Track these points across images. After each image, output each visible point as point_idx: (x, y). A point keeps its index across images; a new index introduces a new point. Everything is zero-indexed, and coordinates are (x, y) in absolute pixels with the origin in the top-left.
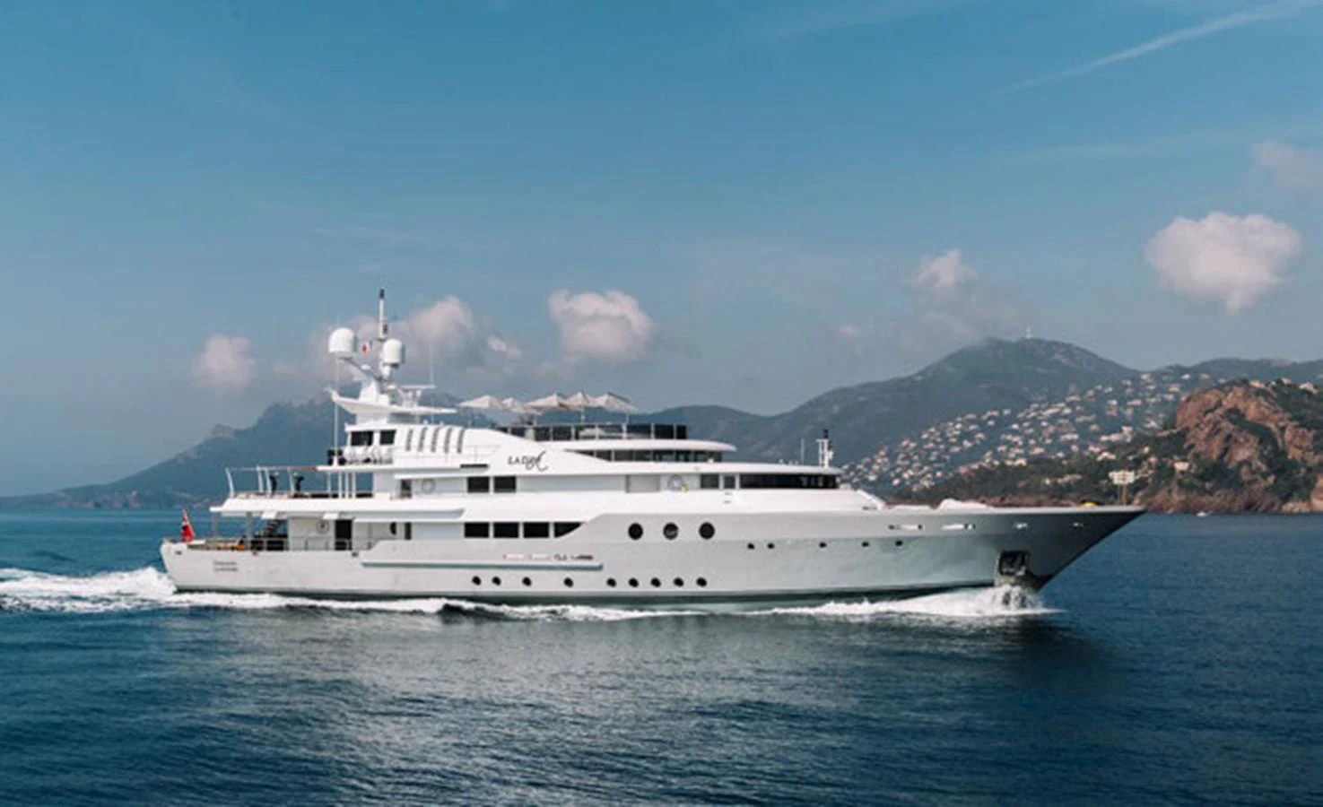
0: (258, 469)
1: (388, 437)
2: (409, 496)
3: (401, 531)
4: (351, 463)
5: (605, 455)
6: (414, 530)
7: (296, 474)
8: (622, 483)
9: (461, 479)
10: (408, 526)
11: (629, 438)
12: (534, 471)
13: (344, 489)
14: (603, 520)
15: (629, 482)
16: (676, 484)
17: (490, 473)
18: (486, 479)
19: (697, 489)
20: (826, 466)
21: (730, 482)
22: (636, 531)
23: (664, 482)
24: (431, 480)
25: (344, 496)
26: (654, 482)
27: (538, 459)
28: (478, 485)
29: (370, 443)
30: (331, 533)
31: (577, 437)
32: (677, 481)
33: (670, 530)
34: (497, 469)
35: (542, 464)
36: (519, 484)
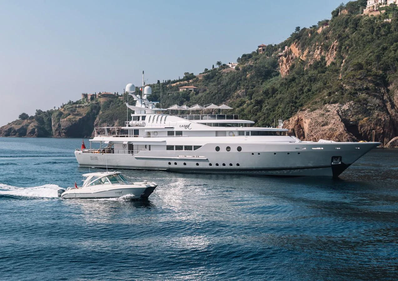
0: (105, 128)
1: (144, 118)
2: (150, 137)
3: (148, 147)
4: (132, 126)
5: (210, 125)
6: (151, 147)
7: (117, 129)
8: (215, 134)
9: (166, 131)
10: (150, 146)
11: (217, 119)
12: (187, 130)
13: (130, 134)
14: (208, 145)
15: (217, 133)
16: (231, 134)
17: (175, 130)
18: (173, 132)
19: (238, 136)
20: (281, 129)
21: (248, 134)
22: (218, 149)
23: (227, 134)
24: (157, 132)
25: (130, 136)
26: (224, 133)
27: (189, 126)
28: (171, 133)
29: (139, 120)
30: (127, 148)
31: (202, 119)
32: (232, 133)
33: (228, 148)
34: (177, 129)
35: (190, 127)
36: (183, 133)
